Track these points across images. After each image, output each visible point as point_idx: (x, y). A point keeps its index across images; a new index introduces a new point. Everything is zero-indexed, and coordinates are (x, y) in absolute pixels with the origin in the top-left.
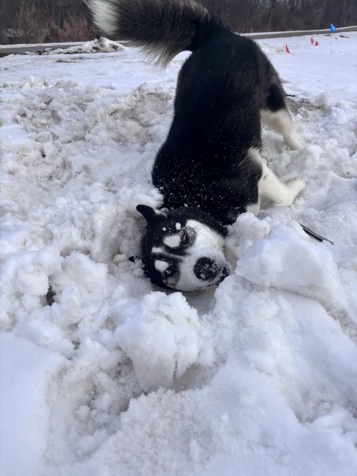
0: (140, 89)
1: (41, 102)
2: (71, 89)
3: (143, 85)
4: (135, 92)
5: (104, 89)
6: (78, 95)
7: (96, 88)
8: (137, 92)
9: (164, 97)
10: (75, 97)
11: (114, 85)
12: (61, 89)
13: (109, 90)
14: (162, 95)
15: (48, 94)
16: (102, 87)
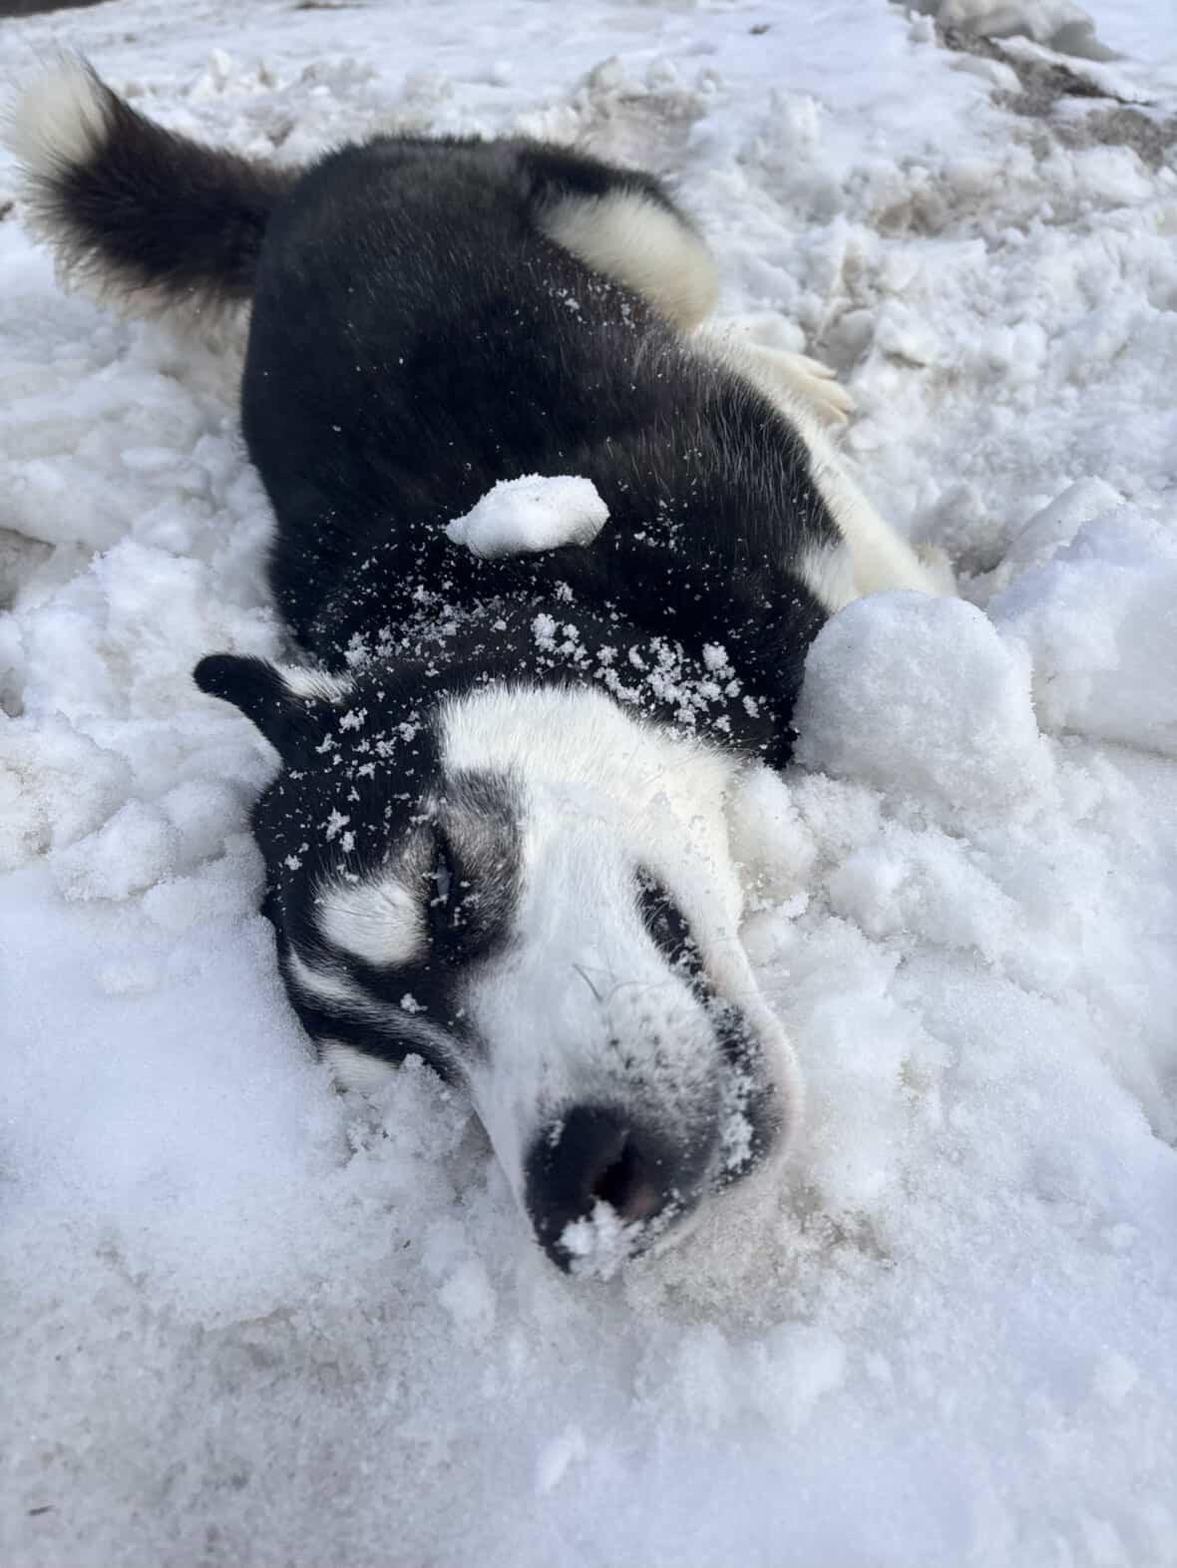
0: (592, 81)
1: (254, 135)
2: (355, 89)
3: (602, 65)
4: (575, 91)
5: (467, 85)
6: (377, 108)
7: (440, 81)
8: (584, 93)
9: (678, 111)
10: (369, 114)
11: (503, 68)
12: (321, 91)
13: (485, 88)
14: (670, 104)
15: (278, 108)
16: (462, 80)
